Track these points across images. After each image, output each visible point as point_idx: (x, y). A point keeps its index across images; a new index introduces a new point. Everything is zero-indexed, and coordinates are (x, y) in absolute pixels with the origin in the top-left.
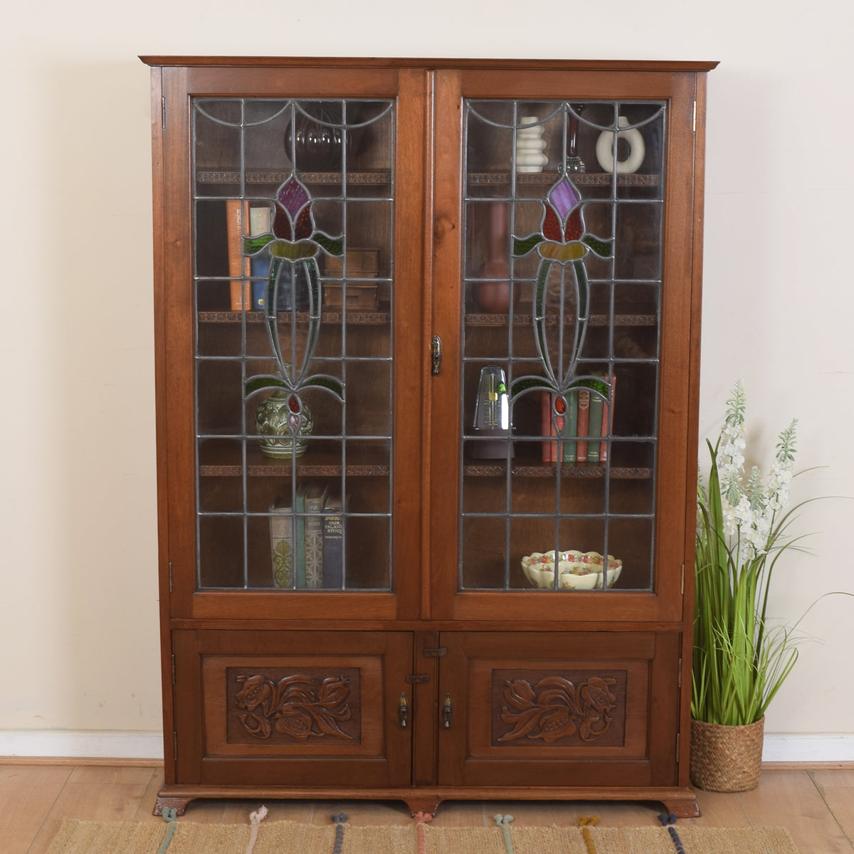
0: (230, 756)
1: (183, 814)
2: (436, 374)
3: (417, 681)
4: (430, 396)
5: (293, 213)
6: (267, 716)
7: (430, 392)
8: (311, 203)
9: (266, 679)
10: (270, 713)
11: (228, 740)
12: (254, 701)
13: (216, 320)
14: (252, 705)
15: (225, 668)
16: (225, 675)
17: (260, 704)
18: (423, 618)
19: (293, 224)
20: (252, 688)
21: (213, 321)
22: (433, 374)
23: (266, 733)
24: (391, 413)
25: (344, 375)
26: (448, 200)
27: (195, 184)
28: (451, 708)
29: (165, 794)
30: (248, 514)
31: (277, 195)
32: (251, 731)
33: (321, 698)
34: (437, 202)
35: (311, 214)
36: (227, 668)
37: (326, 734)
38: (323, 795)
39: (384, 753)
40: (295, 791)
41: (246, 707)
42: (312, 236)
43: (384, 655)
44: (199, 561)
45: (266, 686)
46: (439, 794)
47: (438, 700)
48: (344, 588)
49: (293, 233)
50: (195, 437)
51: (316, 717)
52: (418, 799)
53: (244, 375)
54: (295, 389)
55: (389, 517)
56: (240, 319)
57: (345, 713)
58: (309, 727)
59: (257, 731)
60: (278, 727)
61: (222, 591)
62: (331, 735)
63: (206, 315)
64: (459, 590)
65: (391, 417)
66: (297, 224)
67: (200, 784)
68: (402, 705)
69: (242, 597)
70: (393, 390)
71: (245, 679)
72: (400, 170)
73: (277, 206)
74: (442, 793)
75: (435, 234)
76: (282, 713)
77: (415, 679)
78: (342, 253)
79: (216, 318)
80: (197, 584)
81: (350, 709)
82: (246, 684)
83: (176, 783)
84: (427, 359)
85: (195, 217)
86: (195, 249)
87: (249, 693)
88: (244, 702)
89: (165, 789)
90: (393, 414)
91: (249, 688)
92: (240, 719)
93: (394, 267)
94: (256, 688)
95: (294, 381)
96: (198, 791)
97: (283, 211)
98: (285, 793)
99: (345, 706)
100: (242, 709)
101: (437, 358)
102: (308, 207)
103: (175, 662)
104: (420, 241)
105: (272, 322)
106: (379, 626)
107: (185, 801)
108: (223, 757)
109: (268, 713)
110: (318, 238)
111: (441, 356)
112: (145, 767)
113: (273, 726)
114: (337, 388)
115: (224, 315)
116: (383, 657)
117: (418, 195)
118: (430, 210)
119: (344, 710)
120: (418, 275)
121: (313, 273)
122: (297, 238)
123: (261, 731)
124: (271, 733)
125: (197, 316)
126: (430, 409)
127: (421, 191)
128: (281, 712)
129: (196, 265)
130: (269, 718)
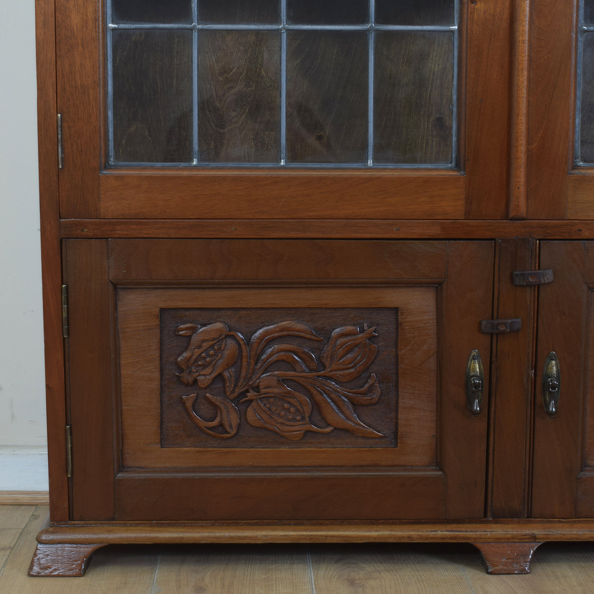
0: (167, 470)
1: (82, 574)
3: (502, 328)
6: (232, 396)
9: (231, 329)
10: (237, 391)
11: (163, 442)
12: (208, 370)
14: (205, 377)
15: (158, 310)
16: (157, 322)
17: (220, 376)
18: (512, 214)
20: (205, 345)
23: (231, 426)
28: (558, 379)
29: (51, 537)
30: (200, 27)
32: (202, 423)
33: (327, 364)
36: (162, 310)
37: (335, 428)
38: (333, 536)
39: (438, 461)
40: (282, 530)
41: (195, 381)
43: (440, 284)
44: (110, 114)
45: (231, 343)
46: (536, 532)
47: (537, 364)
48: (370, 163)
51: (318, 398)
52: (498, 540)
55: (452, 32)
57: (371, 389)
58: (307, 415)
59: (215, 423)
60: (251, 415)
61: (152, 168)
62: (346, 430)
64: (575, 167)
67: (113, 519)
68: (472, 374)
69: (189, 177)
71: (194, 330)
74: (542, 531)
76: (258, 392)
77: (498, 324)
80: (107, 156)
81: (379, 383)
82: (195, 339)
83: (71, 518)
87: (200, 355)
88: (190, 372)
89: (51, 529)
91: (200, 347)
92: (184, 404)
94: (212, 346)
96: (110, 532)
98: (264, 533)
99: (369, 377)
100: (187, 385)
103: (67, 298)
106: (435, 231)
107: (87, 550)
108: (155, 472)
109: (233, 392)
112: (19, 505)
113: (242, 415)
116: (438, 287)
119: (367, 386)
123: (221, 425)
124: (239, 427)
128: (257, 389)
130: (236, 400)
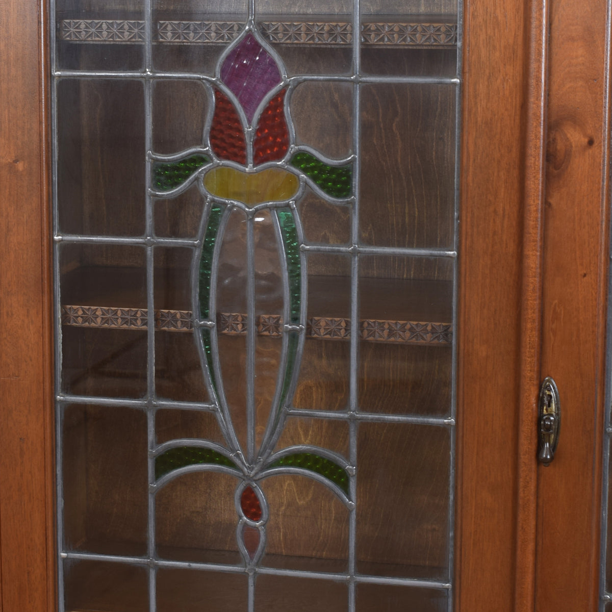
2: (546, 462)
4: (532, 507)
5: (248, 105)
7: (532, 498)
8: (287, 86)
13: (98, 323)
19: (249, 129)
21: (93, 324)
22: (539, 461)
24: (451, 534)
25: (354, 450)
26: (580, 83)
27: (54, 45)
31: (218, 69)
34: (555, 87)
35: (287, 110)
42: (288, 156)
49: (250, 151)
50: (56, 555)
53: (151, 436)
54: (253, 473)
56: (146, 324)
63: (80, 313)
65: (451, 543)
66: (259, 131)
70: (456, 488)
72: (474, 17)
73: (218, 92)
75: (550, 157)
78: (353, 194)
79: (99, 320)
84: (527, 429)
85: (55, 111)
86: (55, 179)
90: (455, 537)
93: (460, 226)
95: (251, 456)
97: (229, 102)
101: (548, 428)
102: (281, 93)
104: (515, 173)
105: (206, 333)
110: (301, 160)
111: (558, 422)
114: (339, 476)
115: (116, 313)
117: (512, 72)
118: (538, 106)
120: (512, 247)
121: (291, 234)
122: (258, 160)
125: (59, 315)
126: (532, 536)
127: (519, 63)
129: (56, 212)
